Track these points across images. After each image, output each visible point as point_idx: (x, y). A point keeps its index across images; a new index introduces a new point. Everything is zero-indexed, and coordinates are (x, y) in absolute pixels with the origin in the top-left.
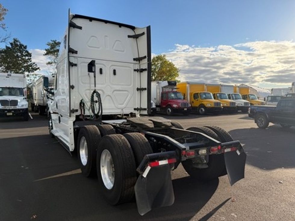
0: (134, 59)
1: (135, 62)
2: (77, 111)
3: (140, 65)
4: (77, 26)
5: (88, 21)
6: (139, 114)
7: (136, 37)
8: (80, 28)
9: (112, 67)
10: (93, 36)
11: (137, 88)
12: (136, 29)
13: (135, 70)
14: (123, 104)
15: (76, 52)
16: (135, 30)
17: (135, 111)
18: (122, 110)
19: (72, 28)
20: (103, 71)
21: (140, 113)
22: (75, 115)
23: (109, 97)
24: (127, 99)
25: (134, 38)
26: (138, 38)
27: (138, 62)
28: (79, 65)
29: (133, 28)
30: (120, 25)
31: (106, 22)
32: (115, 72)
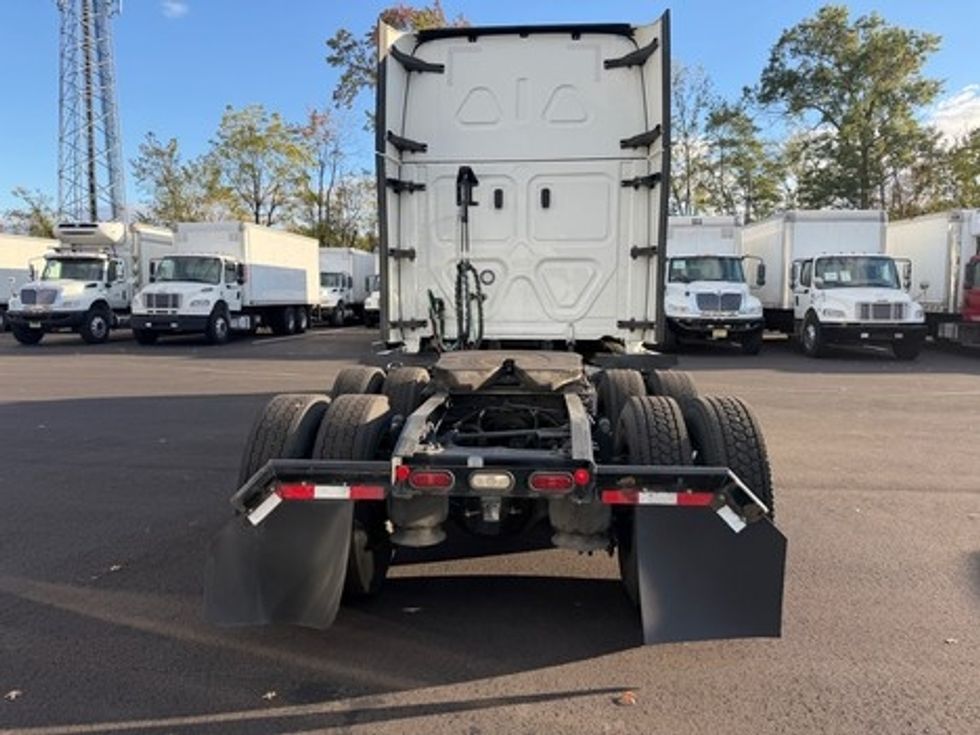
0: (625, 144)
1: (629, 152)
2: (423, 324)
3: (649, 163)
4: (428, 65)
5: (463, 42)
6: (641, 343)
7: (638, 60)
8: (439, 69)
9: (538, 181)
10: (476, 89)
11: (631, 246)
12: (636, 32)
13: (626, 184)
14: (573, 306)
15: (423, 148)
16: (634, 37)
17: (622, 331)
18: (571, 325)
19: (414, 74)
20: (507, 199)
21: (643, 338)
22: (418, 338)
23: (525, 282)
24: (592, 288)
25: (629, 65)
26: (645, 61)
27: (639, 152)
28: (430, 188)
29: (624, 31)
30: (576, 31)
31: (524, 31)
32: (546, 198)
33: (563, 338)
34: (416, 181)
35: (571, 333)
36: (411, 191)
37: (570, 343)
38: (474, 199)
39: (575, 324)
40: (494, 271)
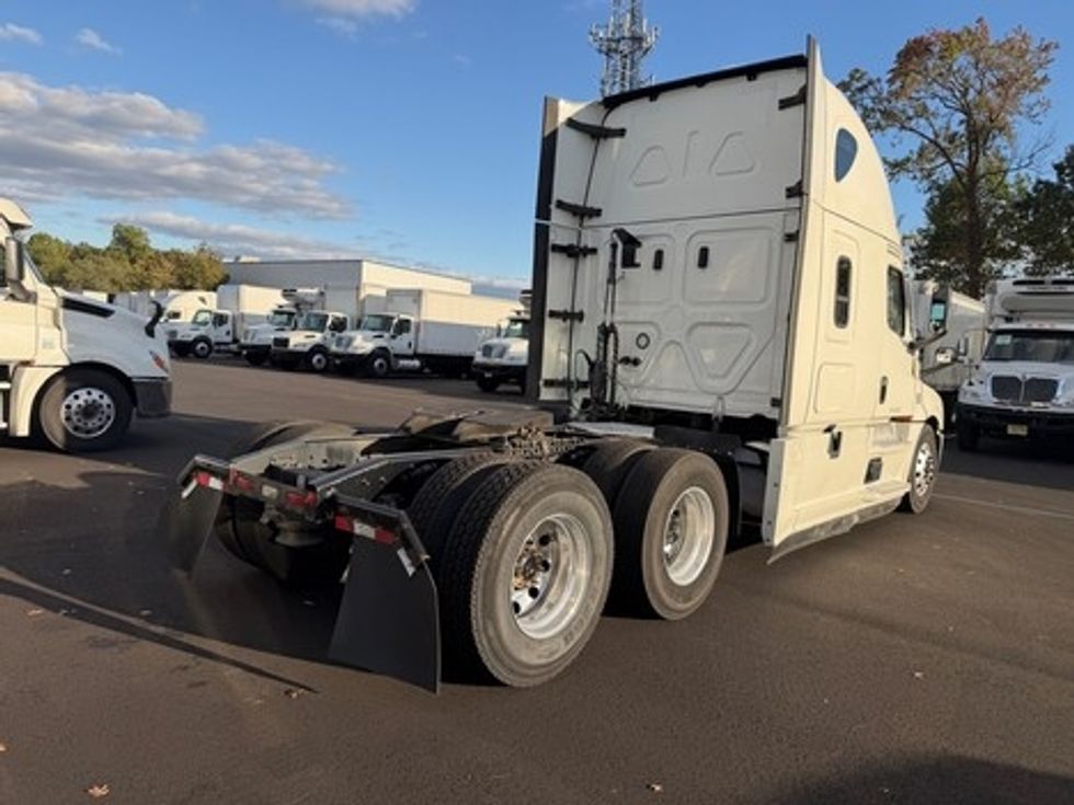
2: (585, 385)
4: (613, 131)
8: (621, 133)
9: (698, 239)
14: (724, 376)
15: (598, 213)
18: (721, 398)
20: (667, 259)
23: (676, 348)
30: (751, 72)
31: (700, 81)
32: (703, 259)
33: (710, 411)
34: (590, 246)
35: (720, 409)
36: (585, 255)
37: (717, 419)
38: (637, 260)
39: (726, 398)
40: (649, 334)
